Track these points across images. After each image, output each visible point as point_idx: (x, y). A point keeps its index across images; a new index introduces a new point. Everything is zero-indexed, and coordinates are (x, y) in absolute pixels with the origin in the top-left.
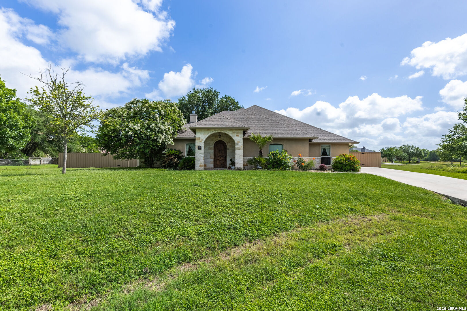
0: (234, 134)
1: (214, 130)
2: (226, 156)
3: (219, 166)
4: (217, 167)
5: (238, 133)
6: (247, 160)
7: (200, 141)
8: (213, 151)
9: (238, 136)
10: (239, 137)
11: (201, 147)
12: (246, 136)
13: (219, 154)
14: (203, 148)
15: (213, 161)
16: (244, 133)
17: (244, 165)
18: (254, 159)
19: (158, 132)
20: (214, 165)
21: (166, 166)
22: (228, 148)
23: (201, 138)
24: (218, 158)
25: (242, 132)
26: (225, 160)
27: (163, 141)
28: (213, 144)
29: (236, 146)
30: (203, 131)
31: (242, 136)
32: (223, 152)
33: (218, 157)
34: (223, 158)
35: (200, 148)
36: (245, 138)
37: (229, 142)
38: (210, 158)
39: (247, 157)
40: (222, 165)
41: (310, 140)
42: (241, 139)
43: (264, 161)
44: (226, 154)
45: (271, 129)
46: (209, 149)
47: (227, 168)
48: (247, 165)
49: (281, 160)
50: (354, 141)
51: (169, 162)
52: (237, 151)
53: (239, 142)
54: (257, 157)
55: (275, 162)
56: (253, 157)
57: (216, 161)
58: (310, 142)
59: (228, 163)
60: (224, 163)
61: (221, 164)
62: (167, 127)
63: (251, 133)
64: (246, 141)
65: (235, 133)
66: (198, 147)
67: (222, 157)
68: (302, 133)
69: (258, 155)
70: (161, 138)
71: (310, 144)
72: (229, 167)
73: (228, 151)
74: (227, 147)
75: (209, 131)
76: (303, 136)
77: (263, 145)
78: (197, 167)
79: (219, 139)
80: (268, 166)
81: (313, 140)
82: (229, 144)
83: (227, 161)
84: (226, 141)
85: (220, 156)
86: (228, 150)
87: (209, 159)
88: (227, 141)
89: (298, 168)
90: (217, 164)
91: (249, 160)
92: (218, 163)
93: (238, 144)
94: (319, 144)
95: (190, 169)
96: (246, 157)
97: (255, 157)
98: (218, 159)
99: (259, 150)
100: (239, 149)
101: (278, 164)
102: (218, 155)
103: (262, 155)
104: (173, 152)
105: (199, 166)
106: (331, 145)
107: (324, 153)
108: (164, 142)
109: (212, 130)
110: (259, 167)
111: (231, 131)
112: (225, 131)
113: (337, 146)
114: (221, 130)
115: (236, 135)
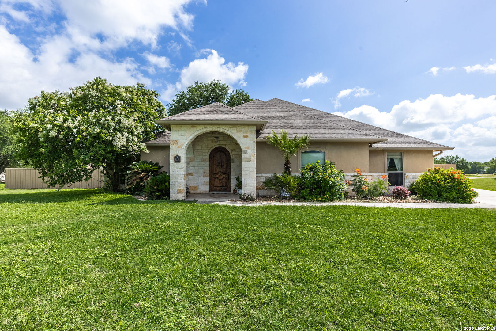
0: (239, 134)
1: (202, 127)
2: (229, 173)
3: (218, 189)
4: (216, 191)
5: (246, 132)
6: (263, 180)
7: (179, 147)
8: (208, 164)
9: (246, 137)
10: (248, 139)
11: (179, 157)
12: (261, 137)
13: (218, 170)
14: (183, 160)
15: (208, 180)
16: (258, 132)
17: (258, 189)
18: (276, 178)
19: (115, 129)
20: (210, 188)
21: (132, 189)
22: (233, 160)
23: (180, 142)
24: (218, 176)
25: (254, 129)
26: (229, 179)
27: (123, 146)
28: (209, 153)
29: (243, 156)
30: (183, 128)
31: (252, 136)
32: (225, 166)
33: (217, 174)
34: (224, 176)
35: (177, 159)
36: (258, 140)
37: (234, 150)
38: (204, 176)
39: (263, 175)
40: (223, 186)
41: (371, 144)
42: (252, 142)
43: (293, 183)
44: (230, 169)
45: (304, 127)
46: (202, 161)
47: (232, 192)
48: (264, 189)
49: (325, 181)
50: (444, 146)
51: (137, 182)
52: (244, 164)
53: (248, 148)
54: (281, 174)
55: (314, 183)
56: (273, 174)
57: (214, 181)
58: (371, 149)
59: (233, 183)
60: (226, 183)
61: (221, 185)
62: (133, 123)
63: (269, 133)
64: (260, 145)
65: (241, 131)
66: (175, 157)
67: (223, 173)
68: (357, 132)
69: (283, 170)
70: (120, 141)
71: (371, 152)
72: (234, 190)
73: (232, 164)
74: (232, 157)
75: (194, 129)
76: (360, 137)
77: (291, 153)
78: (173, 193)
79: (217, 145)
80: (302, 191)
81: (375, 145)
82: (234, 153)
83: (231, 180)
84: (229, 148)
85: (221, 172)
86: (233, 162)
87: (201, 177)
88: (231, 148)
89: (354, 193)
90: (216, 185)
91: (266, 179)
92: (217, 183)
93: (246, 152)
94: (383, 151)
96: (261, 175)
97: (278, 175)
98: (217, 178)
99: (284, 162)
100: (249, 160)
101: (319, 187)
102: (216, 170)
103: (289, 171)
104: (146, 166)
105: (176, 191)
106: (402, 152)
107: (392, 166)
108: (126, 148)
109: (199, 128)
110: (285, 194)
111: (233, 129)
112: (224, 128)
113: (414, 154)
114: (215, 126)
115: (243, 134)
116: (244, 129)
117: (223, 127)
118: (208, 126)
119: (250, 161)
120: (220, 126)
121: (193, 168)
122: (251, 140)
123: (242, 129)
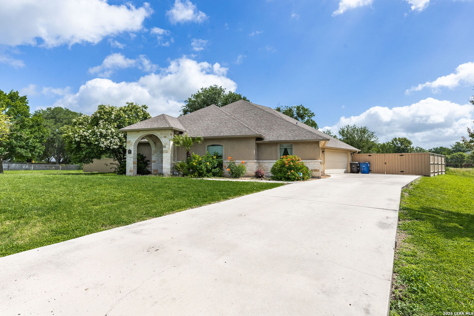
0: (161, 135)
1: (142, 132)
5: (165, 134)
7: (131, 145)
9: (165, 137)
10: (166, 139)
11: (131, 151)
14: (132, 152)
23: (131, 141)
25: (170, 132)
29: (164, 149)
30: (133, 133)
46: (160, 153)
52: (164, 155)
53: (166, 144)
66: (129, 151)
71: (259, 144)
75: (138, 134)
78: (128, 173)
93: (165, 147)
94: (277, 143)
95: (122, 174)
103: (188, 159)
105: (129, 171)
106: (293, 143)
109: (141, 133)
110: (175, 173)
111: (159, 132)
112: (153, 133)
113: (302, 145)
114: (149, 131)
115: (164, 136)
116: (164, 132)
117: (153, 131)
118: (146, 131)
119: (167, 153)
120: (151, 131)
121: (156, 157)
122: (168, 139)
123: (163, 133)
